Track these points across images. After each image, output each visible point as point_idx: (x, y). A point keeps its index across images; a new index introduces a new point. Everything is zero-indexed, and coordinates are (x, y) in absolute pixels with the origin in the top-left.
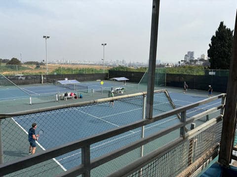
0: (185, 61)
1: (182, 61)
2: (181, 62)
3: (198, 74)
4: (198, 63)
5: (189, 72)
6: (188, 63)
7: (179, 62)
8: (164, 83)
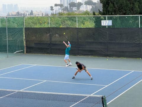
0: (61, 5)
1: (56, 5)
2: (54, 8)
3: (82, 26)
4: (83, 8)
5: (69, 24)
6: (66, 8)
7: (52, 8)
8: (22, 48)
